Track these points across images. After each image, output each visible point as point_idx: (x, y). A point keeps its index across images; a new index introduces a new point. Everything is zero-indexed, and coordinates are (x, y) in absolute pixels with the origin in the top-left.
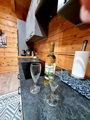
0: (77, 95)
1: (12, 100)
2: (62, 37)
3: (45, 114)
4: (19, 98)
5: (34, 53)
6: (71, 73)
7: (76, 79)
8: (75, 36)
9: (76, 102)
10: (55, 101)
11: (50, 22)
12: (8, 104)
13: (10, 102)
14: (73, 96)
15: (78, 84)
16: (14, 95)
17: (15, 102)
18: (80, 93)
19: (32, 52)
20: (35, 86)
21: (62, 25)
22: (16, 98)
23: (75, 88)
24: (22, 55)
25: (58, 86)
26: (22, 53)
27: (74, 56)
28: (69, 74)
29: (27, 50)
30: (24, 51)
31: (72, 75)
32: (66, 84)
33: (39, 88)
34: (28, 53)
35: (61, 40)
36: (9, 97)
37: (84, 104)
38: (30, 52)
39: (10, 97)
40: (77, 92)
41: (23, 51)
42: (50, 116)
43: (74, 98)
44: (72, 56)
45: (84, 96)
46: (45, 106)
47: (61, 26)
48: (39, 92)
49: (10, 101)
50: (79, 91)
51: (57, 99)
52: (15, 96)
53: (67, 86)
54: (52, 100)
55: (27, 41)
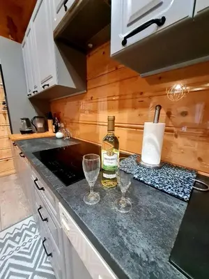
0: (153, 191)
1: (18, 243)
2: (117, 93)
3: (119, 224)
4: (34, 233)
5: (53, 124)
6: (140, 160)
7: (149, 169)
8: (142, 93)
9: (154, 199)
10: (128, 206)
11: (89, 56)
12: (9, 255)
13: (14, 249)
14: (149, 194)
15: (153, 176)
16: (20, 231)
17: (27, 246)
18: (157, 188)
19: (50, 122)
20: (92, 192)
21: (117, 69)
22: (27, 235)
23: (149, 183)
24: (23, 132)
25: (130, 183)
26: (22, 125)
27: (143, 129)
28: (137, 162)
29: (35, 118)
30: (27, 120)
31: (142, 163)
32: (137, 179)
33: (97, 194)
34: (40, 125)
35: (117, 98)
36: (6, 240)
37: (162, 200)
38: (43, 121)
39: (9, 238)
40: (153, 187)
41: (25, 121)
42: (127, 224)
43: (150, 196)
44: (139, 130)
45: (162, 191)
46: (116, 215)
47: (114, 69)
48: (100, 201)
49: (13, 247)
50: (156, 186)
51: (129, 203)
52: (23, 232)
53: (139, 182)
54: (123, 206)
55: (33, 94)
